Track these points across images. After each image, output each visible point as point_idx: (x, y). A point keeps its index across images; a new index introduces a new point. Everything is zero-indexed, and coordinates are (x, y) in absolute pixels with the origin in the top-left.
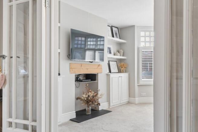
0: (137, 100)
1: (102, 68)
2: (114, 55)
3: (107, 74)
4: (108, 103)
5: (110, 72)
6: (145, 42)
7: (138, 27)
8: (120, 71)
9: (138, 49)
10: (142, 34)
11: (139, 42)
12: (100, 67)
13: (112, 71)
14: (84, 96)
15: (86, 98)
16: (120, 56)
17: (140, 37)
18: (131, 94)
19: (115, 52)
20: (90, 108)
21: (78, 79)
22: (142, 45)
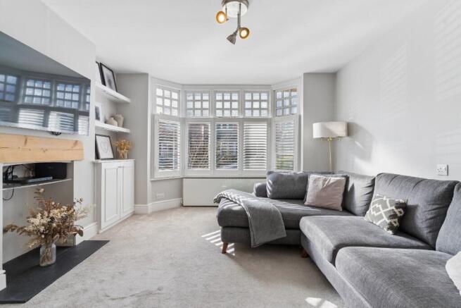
0: (151, 206)
2: (106, 122)
3: (94, 164)
4: (95, 223)
5: (97, 157)
6: (163, 106)
7: (152, 77)
8: (117, 156)
9: (153, 116)
10: (159, 92)
11: (155, 105)
12: (77, 147)
13: (102, 156)
14: (37, 221)
15: (43, 225)
16: (118, 125)
17: (156, 97)
18: (139, 196)
19: (107, 118)
20: (54, 246)
21: (10, 177)
22: (159, 110)
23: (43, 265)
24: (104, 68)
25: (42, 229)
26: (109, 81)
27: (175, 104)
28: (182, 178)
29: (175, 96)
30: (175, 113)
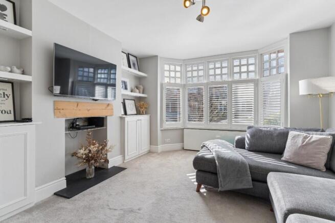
0: (160, 148)
1: (112, 109)
2: (132, 91)
3: (121, 118)
4: (121, 156)
5: (126, 113)
6: (170, 77)
7: (161, 58)
8: (139, 113)
9: (162, 85)
10: (166, 67)
11: (163, 77)
12: (109, 108)
13: (128, 112)
14: (82, 151)
15: (85, 154)
16: (139, 93)
17: (163, 71)
18: (153, 140)
19: (133, 88)
20: (93, 167)
21: (75, 125)
22: (166, 80)
23: (88, 178)
24: (130, 56)
25: (84, 156)
26: (134, 64)
27: (178, 75)
28: (183, 129)
29: (178, 68)
30: (178, 81)
